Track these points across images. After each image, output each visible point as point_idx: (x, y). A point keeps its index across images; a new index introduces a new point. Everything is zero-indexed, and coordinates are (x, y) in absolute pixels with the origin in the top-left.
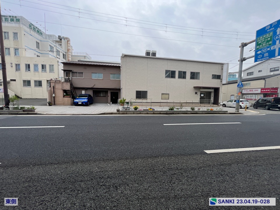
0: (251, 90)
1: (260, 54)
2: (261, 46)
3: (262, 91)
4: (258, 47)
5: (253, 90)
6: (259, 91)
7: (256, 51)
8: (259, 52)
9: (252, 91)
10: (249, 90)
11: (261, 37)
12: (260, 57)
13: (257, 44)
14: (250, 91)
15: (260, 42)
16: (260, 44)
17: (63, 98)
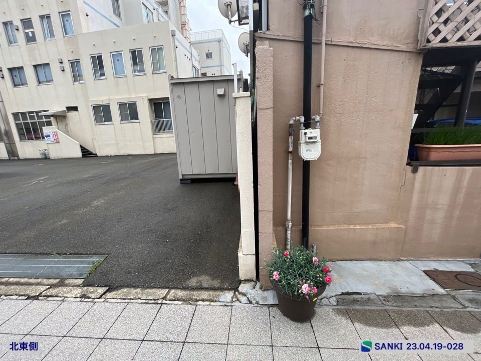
17: (409, 168)
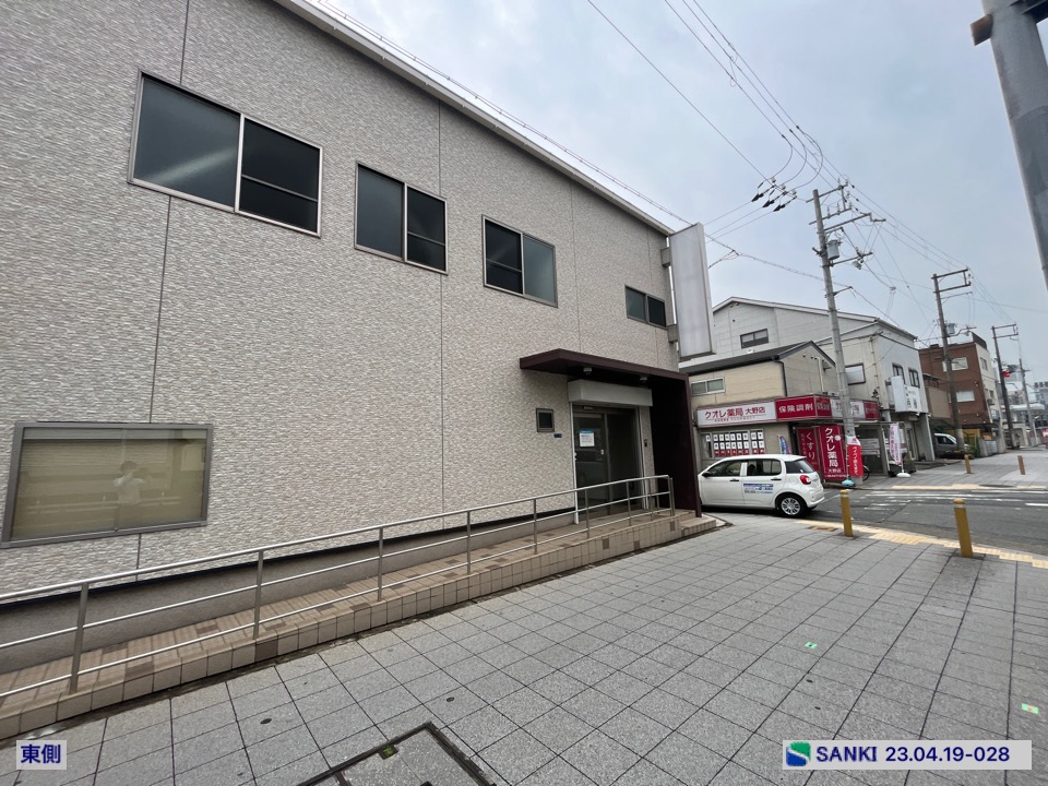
0: (735, 408)
3: (783, 409)
5: (745, 408)
6: (769, 413)
9: (740, 412)
10: (724, 410)
14: (731, 413)
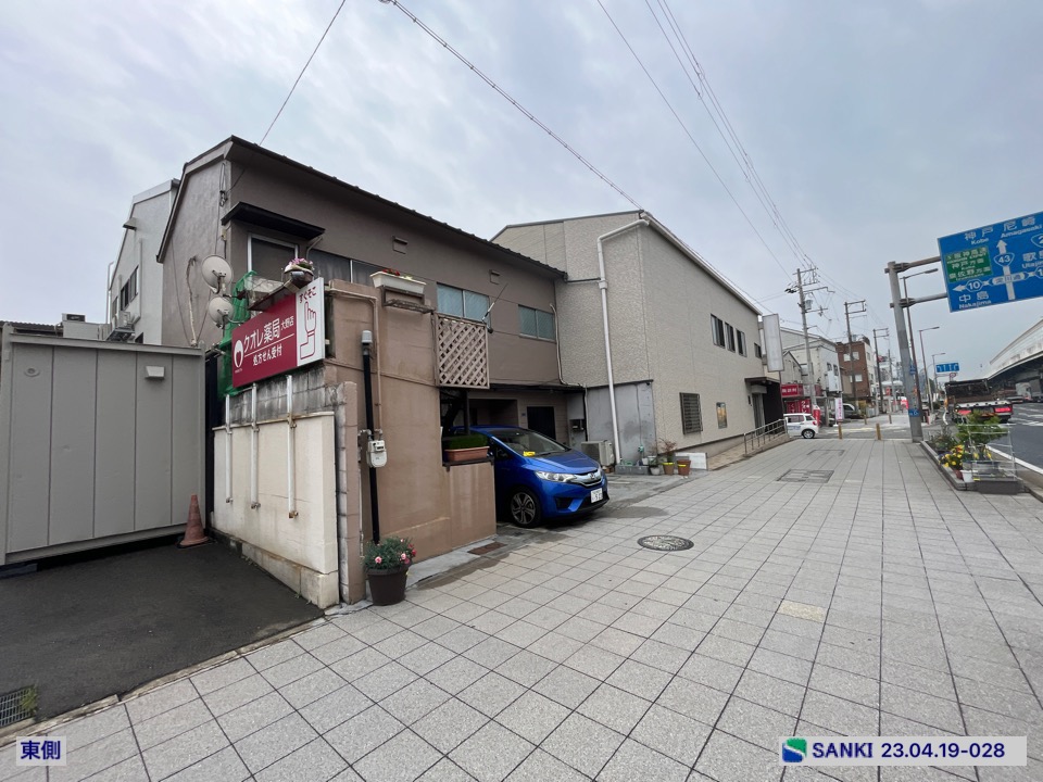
1: (965, 292)
2: (961, 274)
4: (953, 276)
7: (951, 284)
8: (959, 288)
11: (957, 255)
12: (965, 300)
13: (948, 269)
15: (957, 266)
16: (957, 271)
17: (445, 468)
